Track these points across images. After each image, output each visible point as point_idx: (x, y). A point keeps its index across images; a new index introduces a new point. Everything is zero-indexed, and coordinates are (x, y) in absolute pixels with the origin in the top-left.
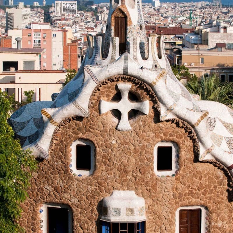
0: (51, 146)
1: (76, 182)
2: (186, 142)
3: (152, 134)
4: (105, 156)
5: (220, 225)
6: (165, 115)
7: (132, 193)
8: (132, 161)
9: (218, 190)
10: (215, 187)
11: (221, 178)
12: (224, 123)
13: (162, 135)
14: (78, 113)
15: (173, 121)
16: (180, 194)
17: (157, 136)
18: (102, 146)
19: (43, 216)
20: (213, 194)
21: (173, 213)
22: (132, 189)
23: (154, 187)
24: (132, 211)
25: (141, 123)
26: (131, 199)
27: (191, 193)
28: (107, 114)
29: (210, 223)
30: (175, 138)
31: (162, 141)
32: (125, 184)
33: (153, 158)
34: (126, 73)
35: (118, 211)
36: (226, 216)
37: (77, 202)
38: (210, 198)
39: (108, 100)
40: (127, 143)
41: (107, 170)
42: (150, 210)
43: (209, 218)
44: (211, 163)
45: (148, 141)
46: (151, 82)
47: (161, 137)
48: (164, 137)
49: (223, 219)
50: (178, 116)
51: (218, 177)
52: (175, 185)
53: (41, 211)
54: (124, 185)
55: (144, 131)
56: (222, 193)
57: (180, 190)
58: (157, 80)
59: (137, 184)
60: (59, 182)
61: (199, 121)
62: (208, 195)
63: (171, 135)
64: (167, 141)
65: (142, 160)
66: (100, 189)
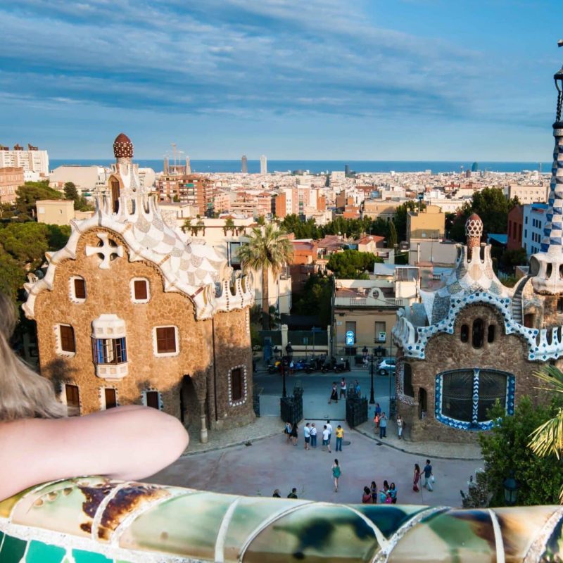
0: (54, 280)
1: (74, 308)
2: (155, 278)
3: (127, 272)
4: (93, 289)
5: (188, 339)
6: (134, 258)
7: (115, 316)
8: (113, 292)
9: (185, 313)
10: (183, 311)
11: (188, 304)
12: (210, 261)
13: (135, 272)
14: (69, 256)
15: (142, 261)
16: (153, 316)
17: (131, 273)
18: (90, 280)
19: (58, 332)
20: (181, 317)
21: (149, 331)
22: (115, 313)
23: (132, 311)
24: (111, 330)
25: (118, 263)
26: (112, 321)
27: (162, 316)
28: (92, 256)
29: (181, 338)
30: (145, 274)
31: (137, 277)
32: (110, 308)
33: (130, 289)
34: (100, 225)
35: (101, 330)
36: (194, 333)
37: (76, 323)
38: (180, 320)
39: (93, 246)
40: (108, 279)
41: (95, 298)
42: (129, 329)
43: (180, 334)
44: (177, 293)
45: (124, 276)
46: (120, 232)
47: (134, 274)
48: (136, 274)
49: (191, 335)
50: (144, 258)
51: (185, 304)
52: (148, 310)
53: (56, 329)
54: (109, 310)
55: (120, 269)
56: (189, 315)
57: (153, 314)
58: (125, 231)
59: (118, 309)
60: (63, 308)
61: (162, 262)
62: (177, 317)
63: (142, 272)
64: (141, 277)
65: (121, 291)
66: (92, 313)
